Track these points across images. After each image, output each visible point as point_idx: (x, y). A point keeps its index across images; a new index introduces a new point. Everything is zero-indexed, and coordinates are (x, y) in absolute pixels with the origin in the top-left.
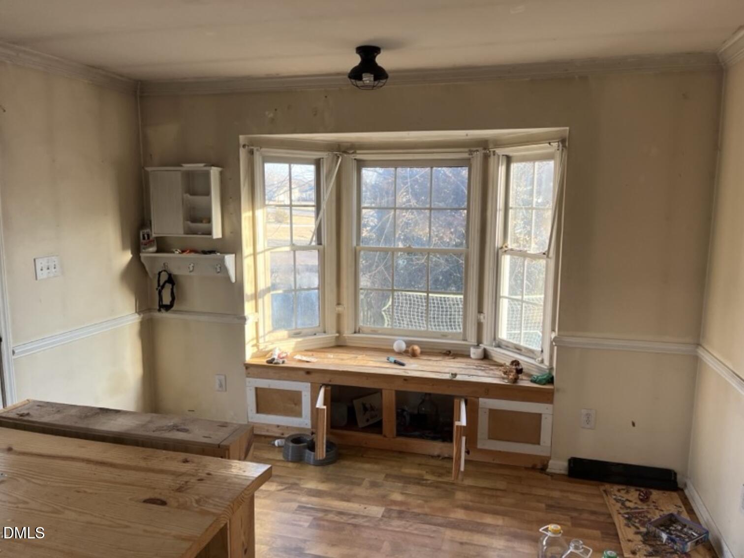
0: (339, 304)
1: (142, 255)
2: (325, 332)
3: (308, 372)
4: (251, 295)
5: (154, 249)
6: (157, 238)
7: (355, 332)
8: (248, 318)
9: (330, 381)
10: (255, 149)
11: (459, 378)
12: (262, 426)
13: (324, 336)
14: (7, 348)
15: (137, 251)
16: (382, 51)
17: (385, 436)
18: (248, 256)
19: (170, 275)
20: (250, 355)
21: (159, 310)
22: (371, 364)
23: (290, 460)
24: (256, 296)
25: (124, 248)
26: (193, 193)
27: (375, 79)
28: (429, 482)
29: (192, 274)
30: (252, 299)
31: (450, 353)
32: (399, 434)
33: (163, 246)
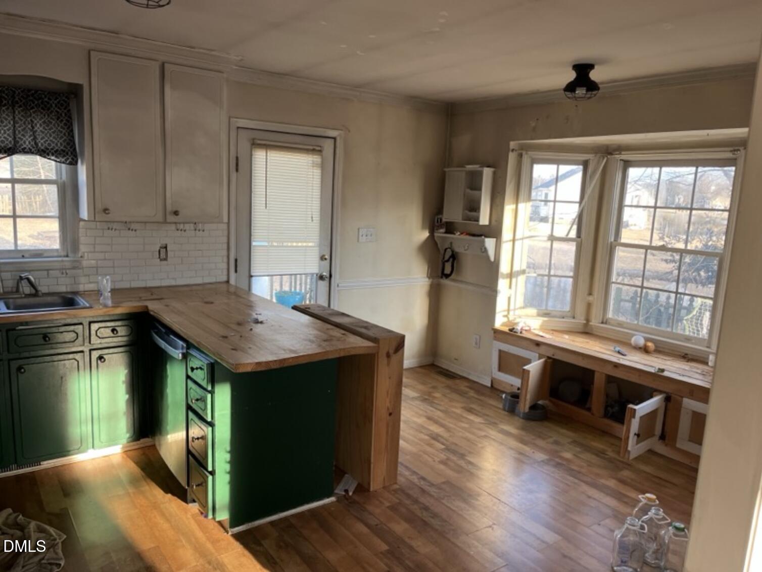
0: (590, 294)
1: (436, 234)
2: (574, 318)
3: (538, 344)
4: (507, 274)
5: (443, 230)
6: (447, 223)
7: (602, 323)
8: (500, 292)
9: (553, 355)
10: (524, 153)
11: (666, 374)
12: (500, 382)
13: (573, 321)
14: (335, 282)
15: (432, 232)
16: (596, 67)
17: (593, 414)
18: (507, 241)
19: (453, 251)
20: (499, 322)
21: (442, 277)
22: (597, 349)
23: (507, 410)
24: (511, 276)
25: (423, 228)
26: (472, 189)
27: (588, 90)
28: (607, 457)
29: (467, 252)
30: (507, 278)
31: (687, 357)
32: (606, 415)
33: (450, 228)
